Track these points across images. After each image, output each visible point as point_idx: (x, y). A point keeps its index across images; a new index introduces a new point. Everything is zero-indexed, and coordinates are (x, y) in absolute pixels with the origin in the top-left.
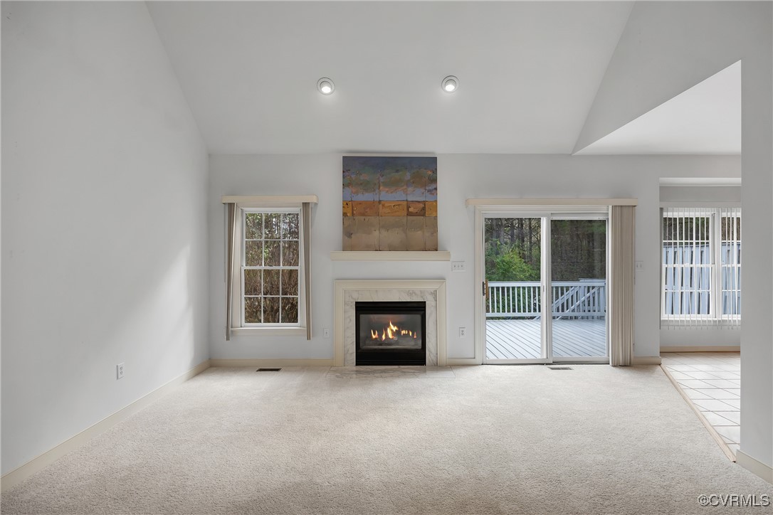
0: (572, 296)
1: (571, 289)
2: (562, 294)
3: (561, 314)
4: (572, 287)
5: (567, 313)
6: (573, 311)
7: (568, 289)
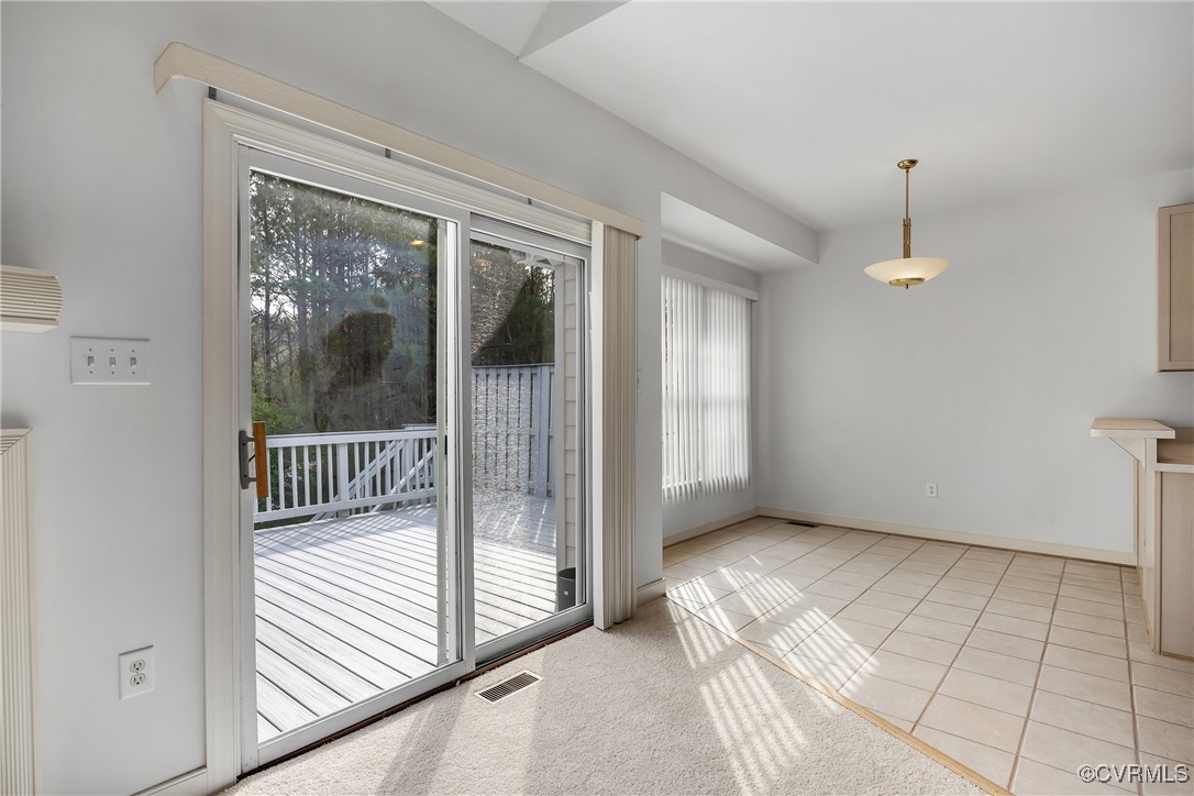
0: (392, 460)
1: (388, 446)
2: (372, 457)
3: (380, 500)
4: (391, 442)
5: (392, 494)
6: (404, 489)
7: (383, 445)
